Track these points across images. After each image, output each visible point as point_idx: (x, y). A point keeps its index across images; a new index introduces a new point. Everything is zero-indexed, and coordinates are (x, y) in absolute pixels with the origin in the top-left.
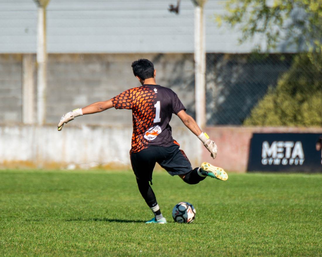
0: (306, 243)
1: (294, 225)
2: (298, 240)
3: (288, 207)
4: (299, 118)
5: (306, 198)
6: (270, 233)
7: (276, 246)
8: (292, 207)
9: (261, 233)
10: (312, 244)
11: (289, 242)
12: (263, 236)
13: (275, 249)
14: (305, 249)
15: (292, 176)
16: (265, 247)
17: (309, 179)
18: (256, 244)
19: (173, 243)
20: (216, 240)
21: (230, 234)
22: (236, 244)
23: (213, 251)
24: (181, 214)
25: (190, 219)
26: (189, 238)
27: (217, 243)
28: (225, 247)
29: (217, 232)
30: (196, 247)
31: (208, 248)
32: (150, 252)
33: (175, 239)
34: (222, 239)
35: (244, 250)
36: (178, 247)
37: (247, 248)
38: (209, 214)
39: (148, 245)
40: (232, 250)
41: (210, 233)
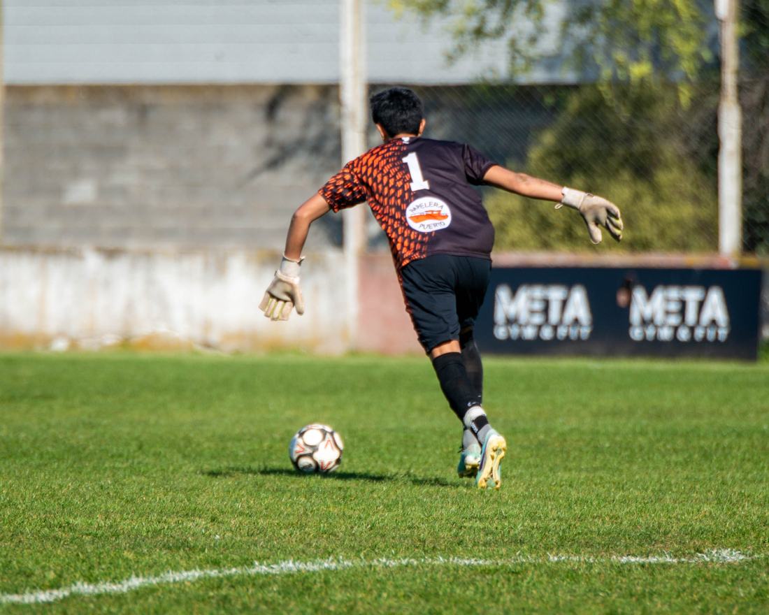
0: (594, 518)
1: (566, 476)
2: (577, 510)
3: (555, 434)
4: (580, 232)
5: (596, 415)
6: (512, 495)
7: (526, 524)
8: (563, 435)
9: (491, 495)
10: (607, 519)
11: (555, 516)
12: (496, 501)
13: (522, 530)
14: (591, 532)
15: (566, 364)
16: (500, 527)
17: (603, 371)
18: (481, 519)
19: (291, 517)
20: (390, 510)
21: (421, 497)
22: (436, 520)
23: (383, 536)
24: (308, 451)
25: (329, 464)
26: (328, 507)
27: (392, 517)
28: (409, 528)
29: (392, 493)
30: (343, 528)
31: (371, 529)
32: (239, 538)
33: (295, 508)
34: (403, 508)
35: (452, 533)
36: (302, 527)
37: (461, 528)
38: (372, 451)
39: (233, 522)
40: (426, 533)
41: (375, 496)
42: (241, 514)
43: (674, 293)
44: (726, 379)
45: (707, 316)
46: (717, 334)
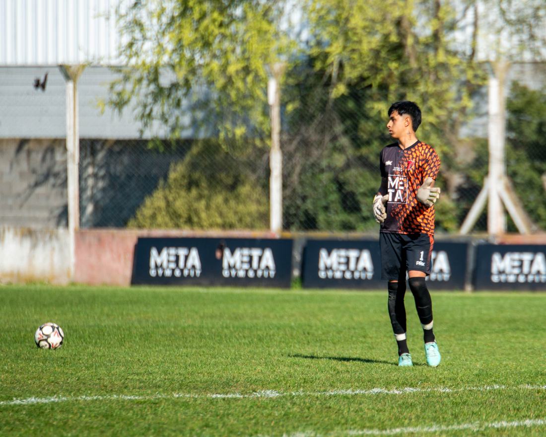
0: (199, 373)
1: (185, 351)
2: (190, 369)
3: (179, 329)
4: (195, 219)
5: (202, 318)
6: (155, 361)
7: (162, 377)
8: (184, 329)
9: (144, 361)
10: (206, 374)
11: (178, 373)
12: (146, 365)
13: (160, 380)
14: (197, 381)
15: (187, 290)
16: (148, 378)
17: (207, 294)
18: (137, 374)
19: (35, 374)
20: (88, 370)
21: (105, 362)
22: (113, 375)
23: (84, 384)
24: (45, 337)
25: (56, 344)
26: (55, 368)
27: (90, 373)
28: (99, 379)
29: (90, 360)
30: (63, 379)
31: (78, 380)
32: (5, 385)
33: (37, 369)
34: (96, 369)
35: (122, 382)
36: (40, 379)
37: (126, 379)
38: (80, 338)
39: (2, 376)
40: (107, 382)
41: (81, 362)
42: (7, 372)
43: (246, 252)
44: (272, 298)
45: (263, 264)
46: (269, 273)
